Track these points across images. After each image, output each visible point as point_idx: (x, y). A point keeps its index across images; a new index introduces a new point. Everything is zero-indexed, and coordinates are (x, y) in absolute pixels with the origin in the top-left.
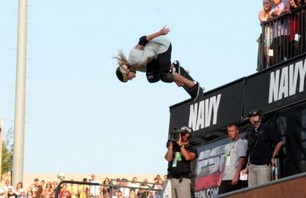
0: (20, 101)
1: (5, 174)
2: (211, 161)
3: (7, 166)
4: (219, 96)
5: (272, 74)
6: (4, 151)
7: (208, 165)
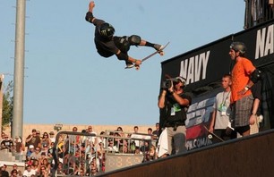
0: (19, 57)
1: (6, 125)
2: (198, 113)
3: (8, 118)
4: (208, 53)
5: (259, 31)
6: (5, 103)
7: (196, 117)
